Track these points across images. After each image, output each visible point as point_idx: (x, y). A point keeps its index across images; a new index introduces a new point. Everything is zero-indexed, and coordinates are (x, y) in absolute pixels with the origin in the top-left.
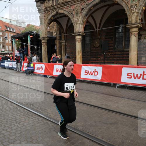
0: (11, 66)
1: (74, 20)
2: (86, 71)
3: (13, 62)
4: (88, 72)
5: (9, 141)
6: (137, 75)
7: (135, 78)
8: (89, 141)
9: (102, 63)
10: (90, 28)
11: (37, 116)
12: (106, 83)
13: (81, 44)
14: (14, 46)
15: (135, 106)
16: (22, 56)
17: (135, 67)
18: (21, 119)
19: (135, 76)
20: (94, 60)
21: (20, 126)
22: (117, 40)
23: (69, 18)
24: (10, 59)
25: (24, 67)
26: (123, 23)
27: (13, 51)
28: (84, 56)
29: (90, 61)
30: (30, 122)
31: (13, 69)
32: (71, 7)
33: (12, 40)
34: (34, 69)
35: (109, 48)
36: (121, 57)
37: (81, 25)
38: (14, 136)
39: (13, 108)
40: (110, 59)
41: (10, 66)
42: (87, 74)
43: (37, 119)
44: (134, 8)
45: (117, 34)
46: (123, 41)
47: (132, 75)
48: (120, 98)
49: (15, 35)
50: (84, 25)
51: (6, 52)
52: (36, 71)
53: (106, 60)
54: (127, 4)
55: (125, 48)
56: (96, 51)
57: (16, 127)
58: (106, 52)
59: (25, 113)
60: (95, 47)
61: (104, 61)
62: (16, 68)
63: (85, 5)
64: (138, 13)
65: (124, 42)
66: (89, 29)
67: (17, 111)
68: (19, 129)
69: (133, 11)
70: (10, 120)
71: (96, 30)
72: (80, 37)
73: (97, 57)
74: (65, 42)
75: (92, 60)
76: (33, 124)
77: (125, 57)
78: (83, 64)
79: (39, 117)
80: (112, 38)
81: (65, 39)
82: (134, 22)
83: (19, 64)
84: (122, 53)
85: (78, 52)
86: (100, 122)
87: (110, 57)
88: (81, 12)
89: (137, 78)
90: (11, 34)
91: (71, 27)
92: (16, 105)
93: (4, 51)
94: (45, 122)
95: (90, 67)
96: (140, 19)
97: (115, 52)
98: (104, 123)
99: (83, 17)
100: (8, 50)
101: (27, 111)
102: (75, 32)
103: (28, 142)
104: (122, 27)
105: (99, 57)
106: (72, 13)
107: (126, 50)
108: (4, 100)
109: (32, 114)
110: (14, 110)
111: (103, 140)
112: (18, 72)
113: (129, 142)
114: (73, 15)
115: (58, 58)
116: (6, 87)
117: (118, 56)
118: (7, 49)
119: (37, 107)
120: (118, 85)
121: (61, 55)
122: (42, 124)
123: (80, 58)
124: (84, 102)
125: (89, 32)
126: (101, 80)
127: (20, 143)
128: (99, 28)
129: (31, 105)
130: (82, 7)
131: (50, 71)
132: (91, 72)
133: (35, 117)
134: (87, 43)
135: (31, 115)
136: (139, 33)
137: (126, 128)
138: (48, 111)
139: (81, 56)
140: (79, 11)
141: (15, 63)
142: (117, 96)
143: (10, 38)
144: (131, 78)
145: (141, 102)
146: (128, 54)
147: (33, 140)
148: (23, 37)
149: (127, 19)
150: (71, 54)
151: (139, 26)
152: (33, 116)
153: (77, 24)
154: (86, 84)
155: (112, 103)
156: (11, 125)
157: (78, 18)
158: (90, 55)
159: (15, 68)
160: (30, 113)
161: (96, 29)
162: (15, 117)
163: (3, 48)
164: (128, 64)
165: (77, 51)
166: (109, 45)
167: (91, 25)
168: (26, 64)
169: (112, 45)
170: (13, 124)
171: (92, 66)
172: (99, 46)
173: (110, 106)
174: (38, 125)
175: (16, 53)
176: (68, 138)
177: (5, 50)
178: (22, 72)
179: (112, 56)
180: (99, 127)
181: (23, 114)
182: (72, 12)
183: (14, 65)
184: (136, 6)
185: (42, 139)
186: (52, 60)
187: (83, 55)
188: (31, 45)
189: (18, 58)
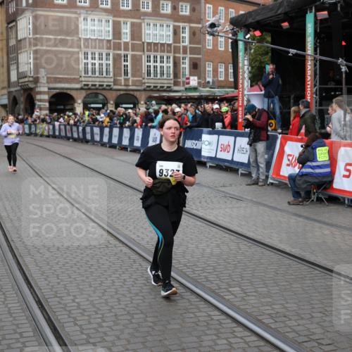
3: (236, 135)
14: (240, 65)
24: (223, 121)
25: (285, 161)
27: (236, 87)
31: (236, 171)
33: (235, 34)
34: (332, 174)
41: (222, 155)
49: (249, 14)
51: (205, 91)
52: (342, 183)
62: (248, 165)
83: (261, 146)
90: (227, 9)
93: (195, 89)
100: (213, 82)
108: (202, 305)
112: (256, 183)
116: (208, 251)
118: (208, 79)
143: (228, 27)
148: (284, 21)
159: (242, 164)
163: (191, 74)
168: (294, 148)
177: (199, 83)
178: (272, 184)
183: (238, 149)
188: (318, 57)
189: (259, 119)
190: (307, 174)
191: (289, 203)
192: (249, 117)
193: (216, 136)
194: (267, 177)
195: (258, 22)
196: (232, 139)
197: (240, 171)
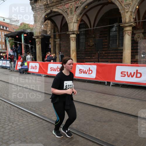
0: (5, 65)
1: (68, 18)
2: (80, 70)
3: (7, 61)
4: (82, 71)
5: (3, 141)
6: (131, 73)
7: (128, 76)
8: (83, 139)
9: (96, 61)
10: (84, 26)
11: (31, 115)
12: (100, 82)
13: (75, 42)
14: (7, 45)
15: (129, 104)
16: (16, 55)
17: (129, 66)
18: (15, 118)
19: (129, 74)
20: (88, 59)
21: (13, 126)
22: (111, 39)
23: (64, 17)
25: (18, 66)
26: (117, 22)
27: (6, 50)
28: (79, 55)
29: (85, 60)
30: (24, 122)
31: (7, 68)
32: (65, 5)
33: (5, 38)
34: (28, 68)
35: (103, 47)
36: (115, 56)
37: (75, 24)
38: (7, 135)
39: (7, 108)
40: (105, 57)
41: (3, 65)
42: (81, 73)
43: (31, 118)
44: (128, 7)
45: (111, 33)
46: (117, 39)
47: (126, 73)
48: (114, 96)
49: (9, 34)
50: (78, 24)
52: (30, 70)
53: (101, 59)
54: (120, 3)
55: (119, 47)
56: (90, 50)
57: (10, 127)
58: (100, 51)
59: (19, 112)
60: (89, 46)
61: (98, 59)
62: (10, 67)
63: (79, 3)
64: (131, 12)
65: (118, 41)
66: (83, 28)
67: (11, 110)
68: (13, 129)
69: (127, 10)
70: (3, 119)
71: (90, 29)
72: (74, 36)
73: (92, 56)
74: (60, 41)
75: (87, 59)
76: (27, 123)
77: (119, 56)
78: (77, 62)
79: (33, 116)
80: (107, 37)
81: (59, 38)
82: (127, 21)
83: (12, 63)
84: (116, 52)
85: (73, 51)
86: (94, 120)
87: (104, 56)
88: (75, 11)
89: (130, 76)
90: (4, 32)
91: (65, 26)
92: (9, 105)
94: (39, 121)
95: (84, 65)
96: (133, 18)
97: (109, 50)
98: (99, 121)
99: (77, 15)
100: (2, 49)
101: (20, 110)
102: (69, 30)
103: (22, 142)
104: (116, 26)
105: (94, 56)
106: (66, 12)
107: (120, 48)
109: (26, 113)
110: (8, 110)
111: (97, 138)
112: (12, 71)
113: (123, 139)
114: (67, 13)
115: (53, 57)
117: (112, 54)
119: (32, 107)
120: (112, 83)
121: (56, 54)
122: (36, 124)
123: (75, 56)
124: (78, 101)
125: (83, 31)
126: (96, 78)
127: (14, 143)
128: (94, 27)
129: (25, 105)
130: (76, 6)
131: (44, 69)
132: (85, 71)
133: (29, 116)
134: (82, 42)
135: (25, 115)
136: (133, 32)
137: (119, 126)
138: (42, 110)
139: (76, 54)
140: (74, 9)
141: (9, 62)
142: (111, 94)
143: (4, 36)
144: (125, 76)
145: (134, 100)
146: (122, 53)
147: (27, 139)
148: (17, 36)
149: (121, 18)
150: (66, 53)
151: (132, 25)
152: (27, 116)
153: (71, 23)
154: (80, 82)
155: (106, 101)
156: (4, 125)
157: (72, 16)
158: (85, 54)
159: (8, 67)
160: (24, 112)
161: (91, 27)
162: (8, 116)
164: (122, 62)
165: (71, 49)
166: (103, 44)
167: (85, 24)
168: (20, 63)
169: (106, 43)
170: (6, 124)
171: (87, 64)
172: (93, 45)
173: (104, 104)
174: (32, 124)
175: (10, 51)
176: (62, 136)
178: (15, 71)
179: (106, 55)
180: (93, 125)
181: (17, 113)
182: (67, 10)
183: (7, 64)
184: (129, 5)
185: (36, 138)
186: (46, 59)
187: (77, 54)
188: (25, 44)
189: (12, 57)
190: (23, 68)
191: (19, 75)
192: (9, 56)
193: (2, 61)
194: (14, 70)
195: (11, 36)
196: (6, 61)
197: (8, 69)
